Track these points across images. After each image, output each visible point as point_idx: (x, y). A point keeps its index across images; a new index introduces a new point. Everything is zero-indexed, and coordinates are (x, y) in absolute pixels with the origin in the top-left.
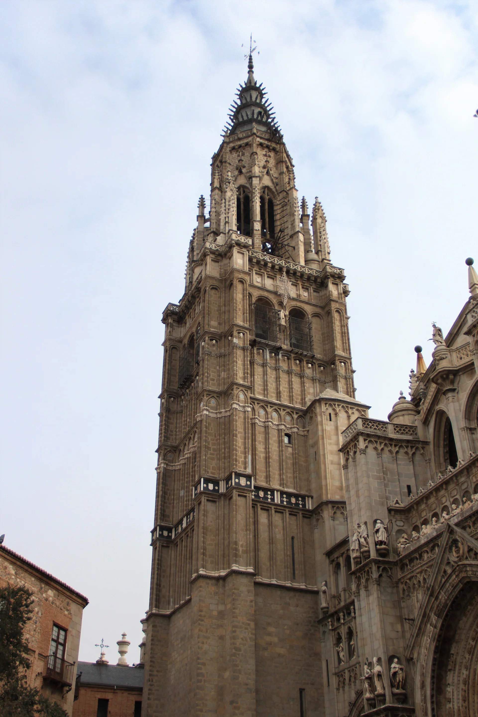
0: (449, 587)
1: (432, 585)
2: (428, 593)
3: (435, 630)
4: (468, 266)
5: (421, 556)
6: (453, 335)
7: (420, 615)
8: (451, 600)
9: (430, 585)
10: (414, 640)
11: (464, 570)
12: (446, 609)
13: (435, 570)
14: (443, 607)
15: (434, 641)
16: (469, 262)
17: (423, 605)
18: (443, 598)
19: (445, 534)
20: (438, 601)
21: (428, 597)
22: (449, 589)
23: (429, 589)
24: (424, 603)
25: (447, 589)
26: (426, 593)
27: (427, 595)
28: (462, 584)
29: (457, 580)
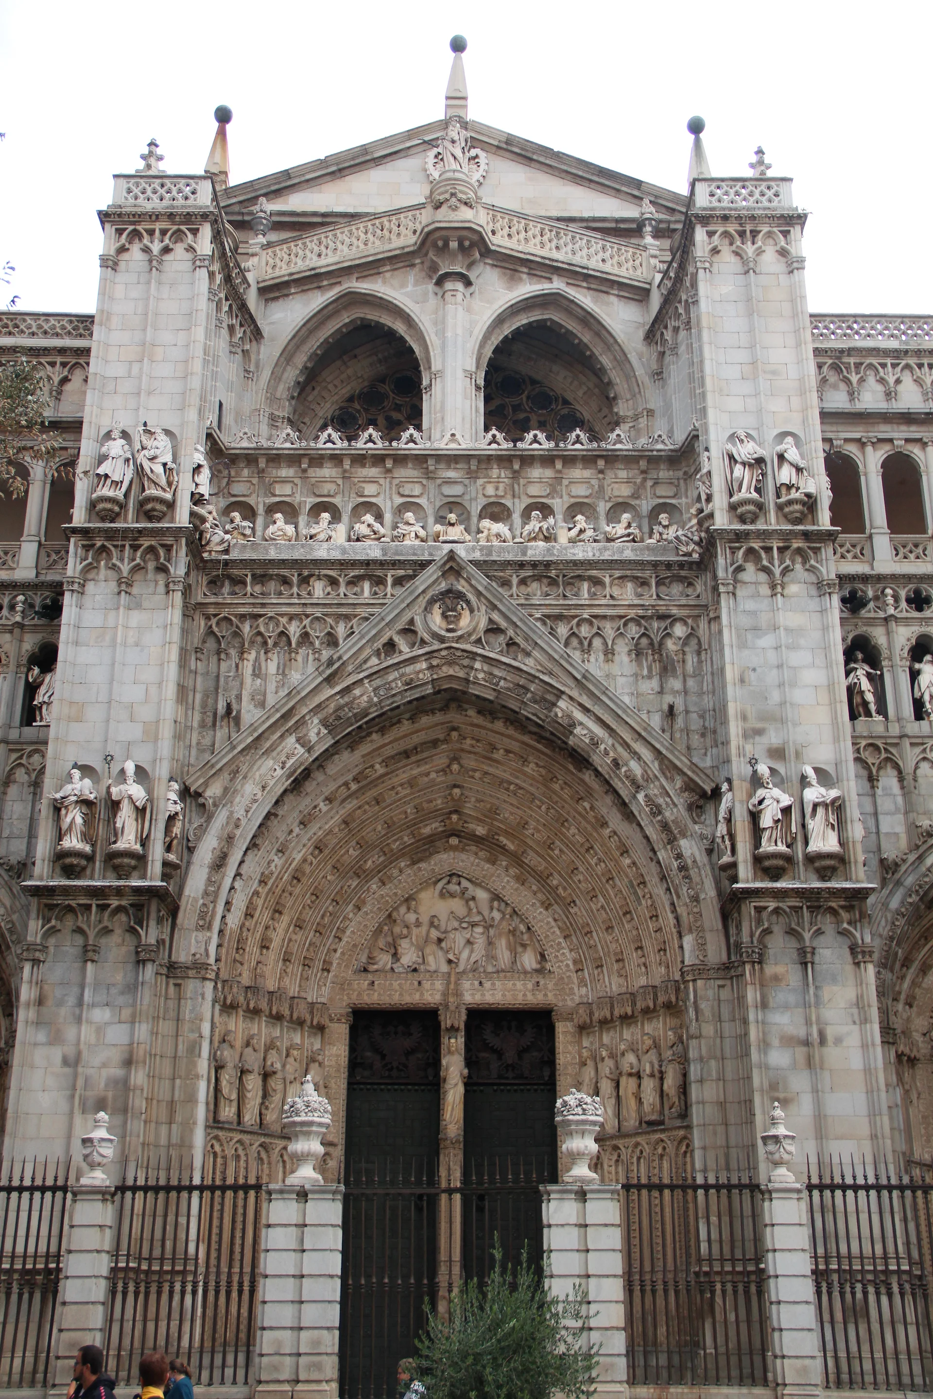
0: (395, 679)
1: (345, 658)
2: (323, 671)
3: (306, 755)
4: (453, 55)
5: (305, 581)
6: (368, 158)
7: (277, 711)
8: (382, 708)
9: (340, 658)
10: (230, 756)
11: (466, 662)
12: (357, 722)
13: (369, 631)
14: (355, 715)
15: (288, 777)
16: (458, 46)
17: (299, 692)
18: (365, 698)
19: (431, 569)
20: (346, 699)
21: (320, 679)
22: (393, 685)
23: (333, 664)
24: (303, 689)
25: (389, 683)
26: (321, 668)
27: (320, 674)
28: (434, 687)
29: (426, 676)
